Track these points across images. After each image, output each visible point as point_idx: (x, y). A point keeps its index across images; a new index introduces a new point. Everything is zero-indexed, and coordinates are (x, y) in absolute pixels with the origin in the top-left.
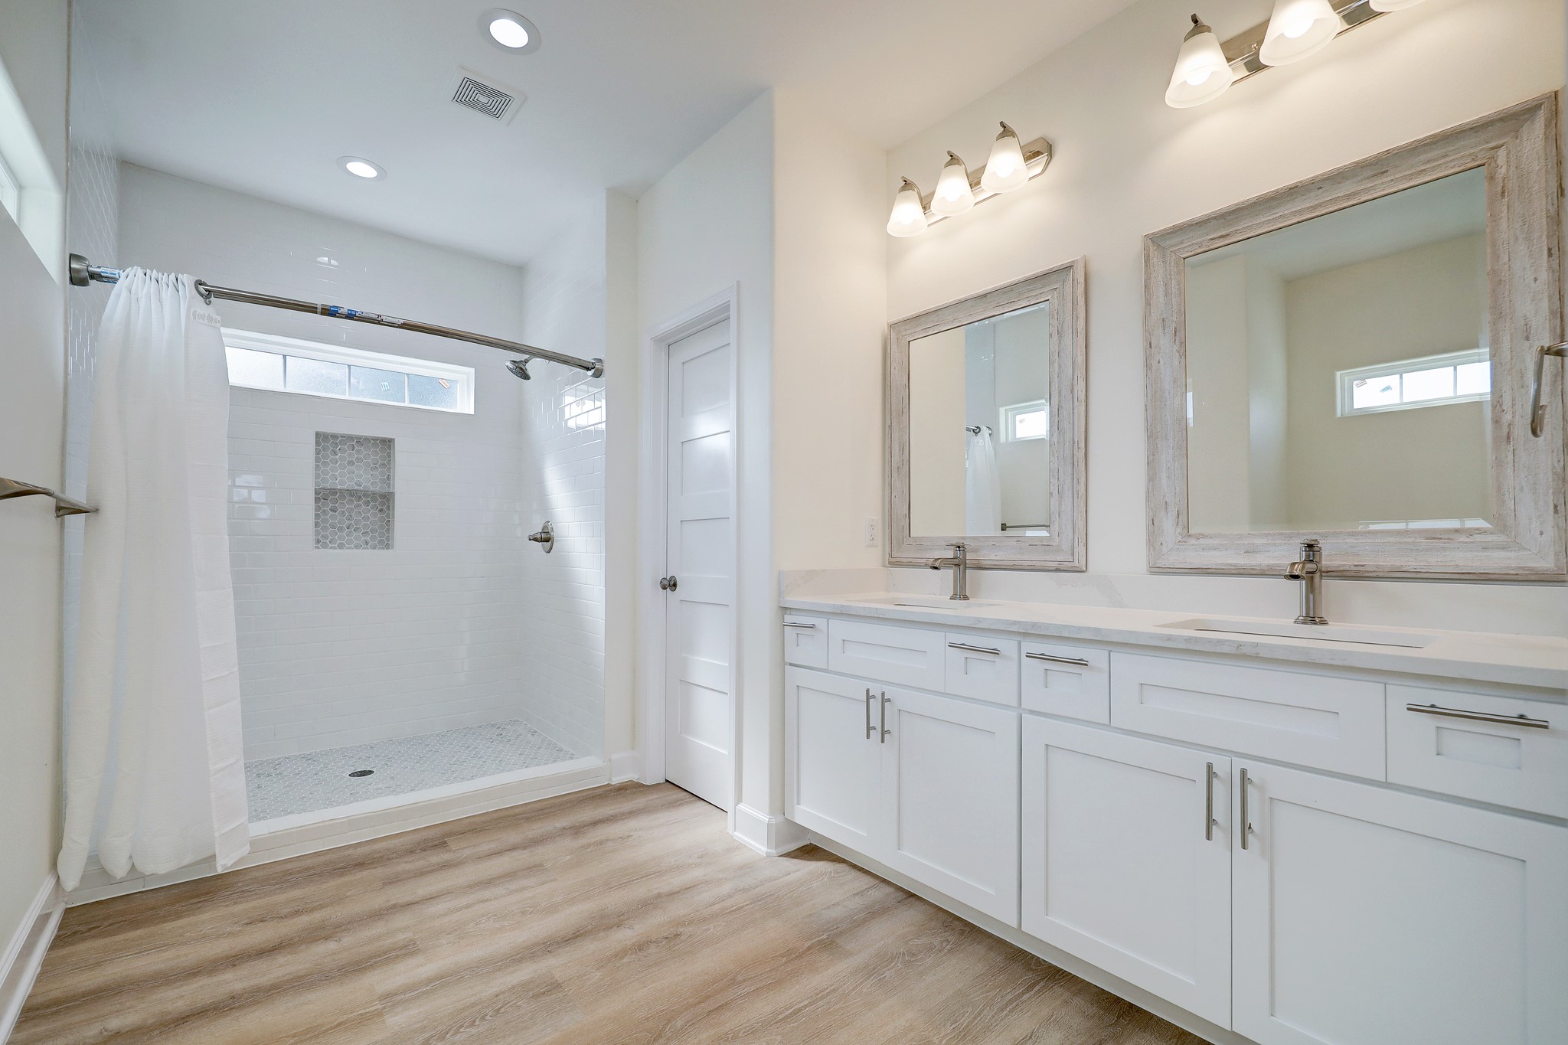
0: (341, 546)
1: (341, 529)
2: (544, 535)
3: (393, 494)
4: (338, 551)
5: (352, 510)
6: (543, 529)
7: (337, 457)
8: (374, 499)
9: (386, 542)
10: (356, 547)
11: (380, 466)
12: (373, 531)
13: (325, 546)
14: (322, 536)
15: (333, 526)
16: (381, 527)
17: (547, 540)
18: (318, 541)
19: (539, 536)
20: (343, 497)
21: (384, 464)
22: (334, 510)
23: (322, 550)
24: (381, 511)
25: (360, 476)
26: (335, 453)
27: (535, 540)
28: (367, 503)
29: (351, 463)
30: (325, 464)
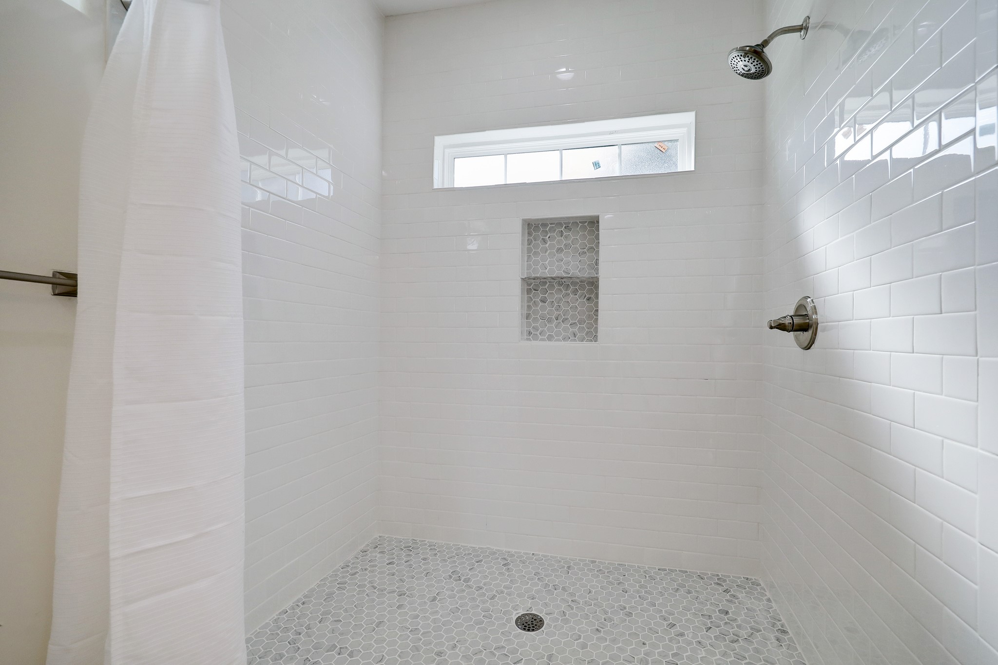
0: (550, 338)
1: (550, 321)
2: (797, 320)
3: (597, 279)
4: (547, 343)
5: (561, 299)
6: (797, 309)
7: (547, 245)
8: (582, 287)
9: (592, 335)
10: (564, 339)
11: (588, 250)
12: (581, 322)
13: (536, 338)
14: (533, 328)
15: (543, 318)
16: (590, 317)
17: (804, 328)
18: (530, 333)
19: (788, 321)
20: (552, 287)
21: (592, 248)
22: (543, 301)
23: (533, 342)
24: (588, 299)
25: (568, 263)
26: (544, 241)
27: (781, 327)
28: (575, 292)
29: (560, 250)
30: (536, 254)
